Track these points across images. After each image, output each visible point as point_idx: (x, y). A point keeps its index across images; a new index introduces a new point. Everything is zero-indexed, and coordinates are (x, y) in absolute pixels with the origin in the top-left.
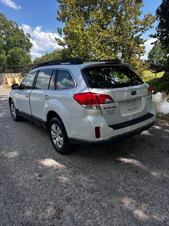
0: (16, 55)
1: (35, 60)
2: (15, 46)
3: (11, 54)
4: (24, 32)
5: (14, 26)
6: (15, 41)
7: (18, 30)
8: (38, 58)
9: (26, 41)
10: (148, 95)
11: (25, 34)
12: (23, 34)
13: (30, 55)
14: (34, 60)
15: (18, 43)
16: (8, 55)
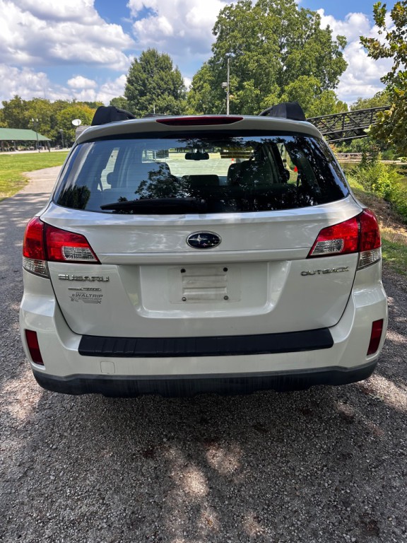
0: (300, 96)
1: (356, 105)
2: (303, 73)
3: (290, 93)
4: (331, 34)
5: (311, 22)
6: (305, 60)
7: (317, 31)
8: (363, 100)
9: (331, 58)
10: (309, 257)
11: (334, 39)
12: (329, 39)
13: (334, 95)
14: (351, 106)
15: (310, 65)
16: (283, 96)
